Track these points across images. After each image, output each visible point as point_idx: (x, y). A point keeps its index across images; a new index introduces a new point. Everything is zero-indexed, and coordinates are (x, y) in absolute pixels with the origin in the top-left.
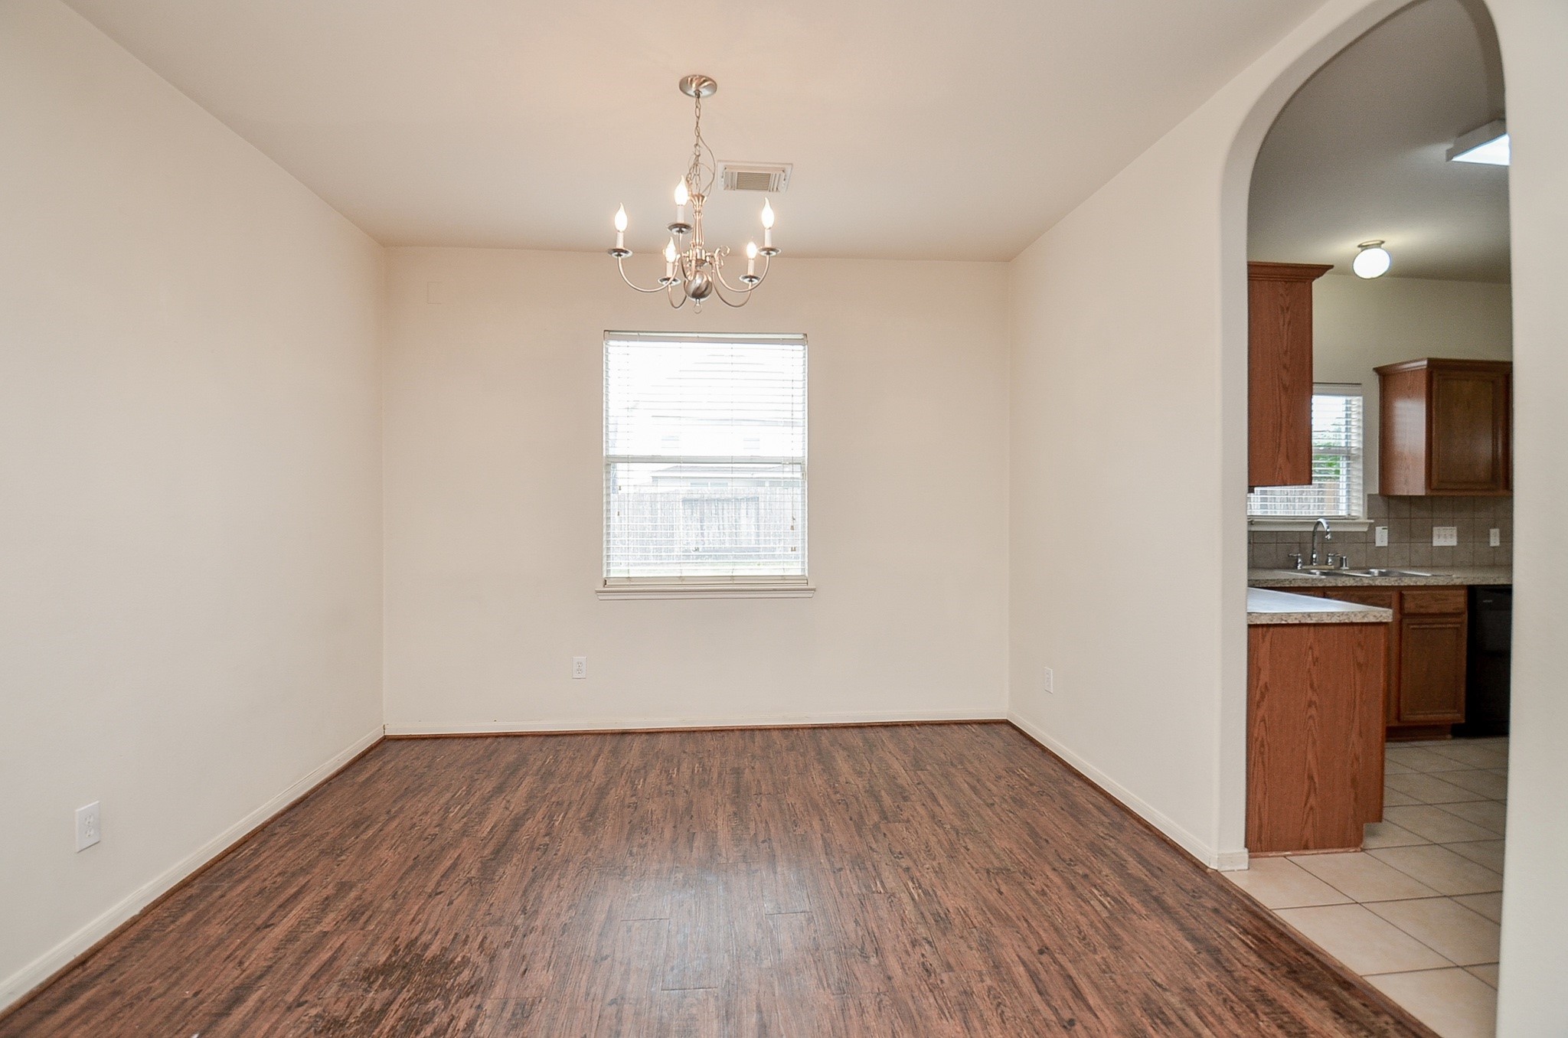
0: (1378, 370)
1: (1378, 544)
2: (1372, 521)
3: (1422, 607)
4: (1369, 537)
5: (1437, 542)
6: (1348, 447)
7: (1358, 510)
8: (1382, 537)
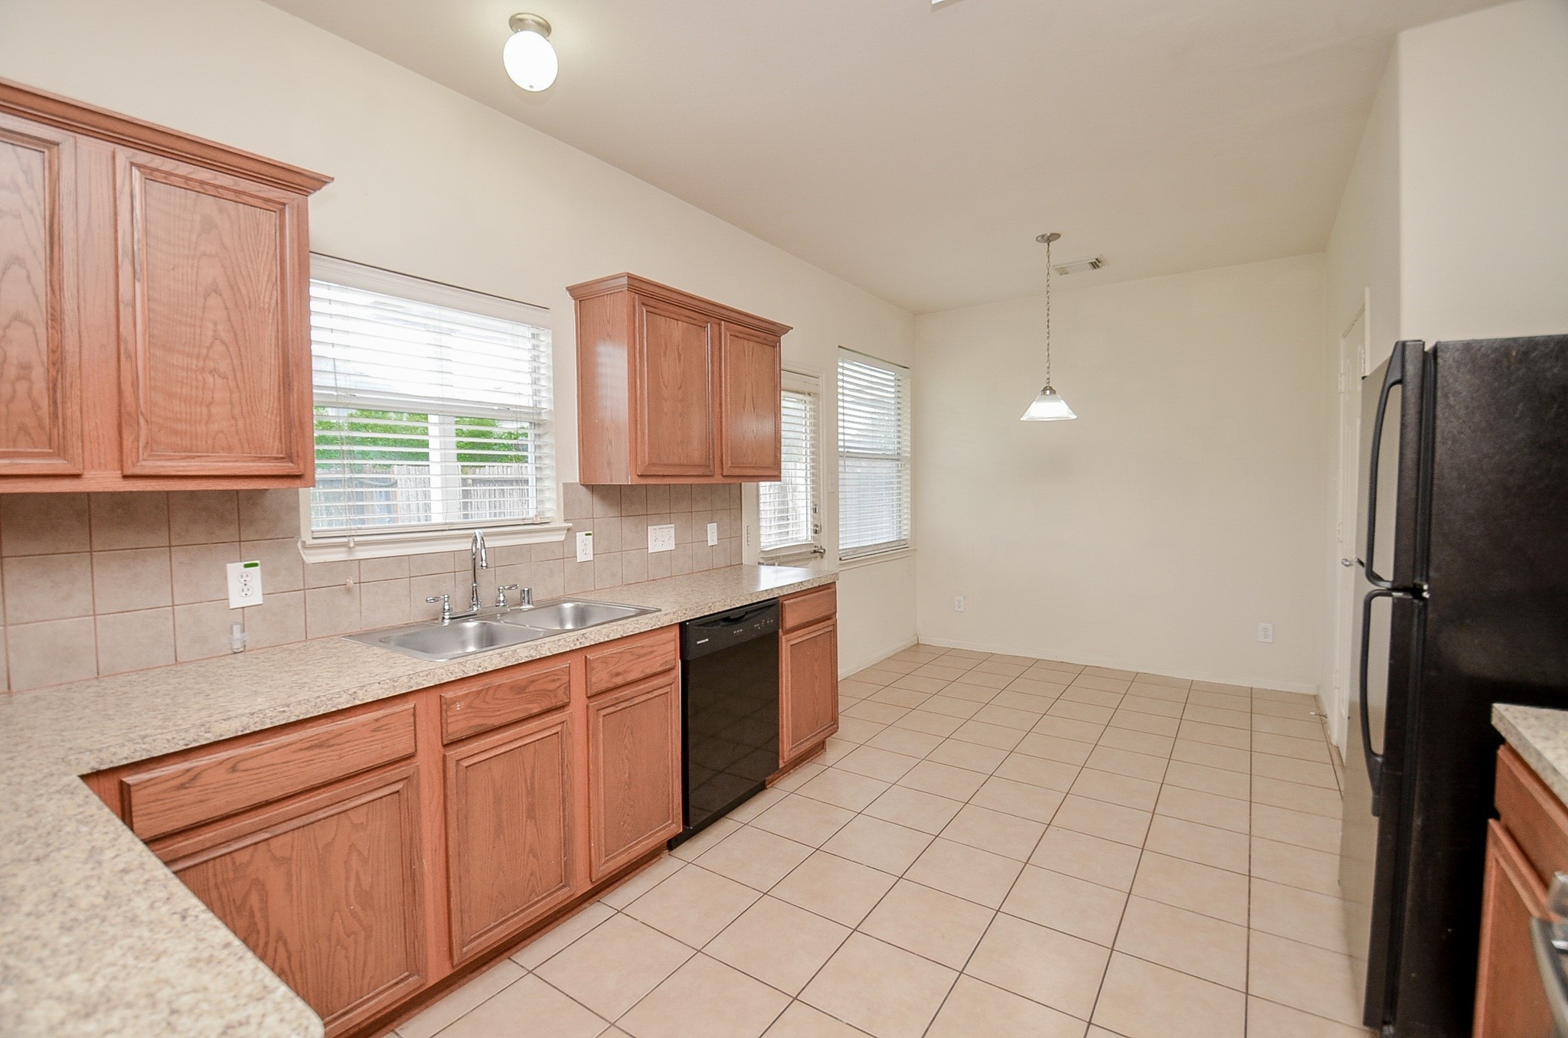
0: (571, 290)
1: (581, 558)
2: (570, 525)
3: (618, 674)
4: (566, 551)
5: (653, 547)
6: (536, 409)
7: (552, 508)
8: (584, 548)
